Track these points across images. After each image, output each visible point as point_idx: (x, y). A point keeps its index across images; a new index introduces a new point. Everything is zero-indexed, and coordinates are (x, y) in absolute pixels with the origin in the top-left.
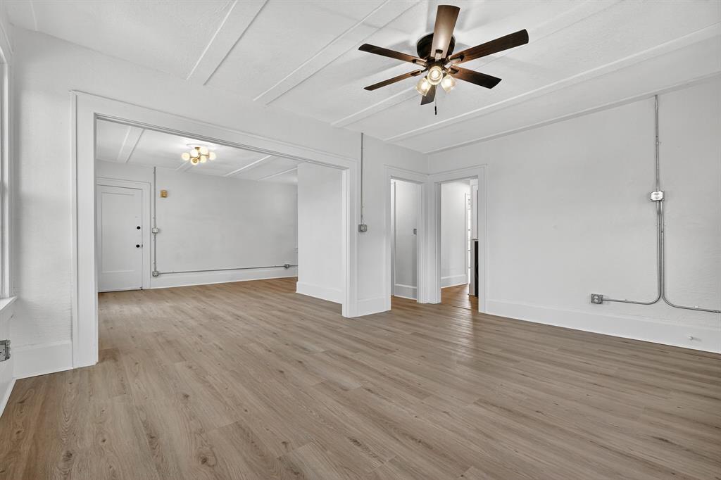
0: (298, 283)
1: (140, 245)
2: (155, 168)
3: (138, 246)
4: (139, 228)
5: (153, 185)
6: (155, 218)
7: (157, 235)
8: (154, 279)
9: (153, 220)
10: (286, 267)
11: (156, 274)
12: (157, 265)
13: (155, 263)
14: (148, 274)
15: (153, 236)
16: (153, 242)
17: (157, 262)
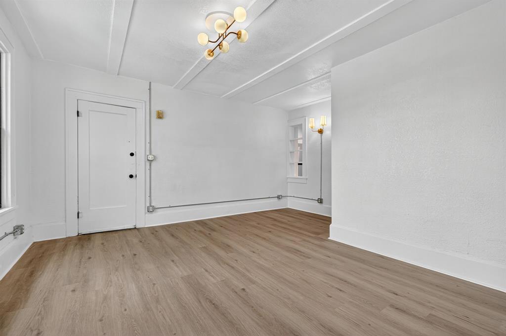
0: (331, 226)
1: (134, 175)
2: (150, 83)
3: (131, 176)
4: (132, 154)
5: (148, 103)
6: (150, 143)
7: (153, 164)
8: (149, 215)
9: (148, 145)
10: (279, 197)
11: (151, 209)
12: (152, 198)
13: (150, 196)
14: (142, 209)
15: (148, 164)
16: (148, 172)
17: (152, 195)
